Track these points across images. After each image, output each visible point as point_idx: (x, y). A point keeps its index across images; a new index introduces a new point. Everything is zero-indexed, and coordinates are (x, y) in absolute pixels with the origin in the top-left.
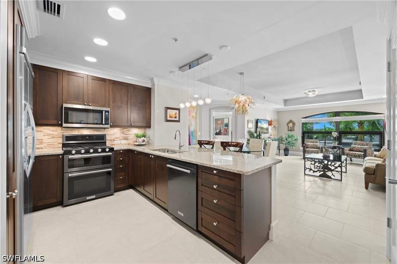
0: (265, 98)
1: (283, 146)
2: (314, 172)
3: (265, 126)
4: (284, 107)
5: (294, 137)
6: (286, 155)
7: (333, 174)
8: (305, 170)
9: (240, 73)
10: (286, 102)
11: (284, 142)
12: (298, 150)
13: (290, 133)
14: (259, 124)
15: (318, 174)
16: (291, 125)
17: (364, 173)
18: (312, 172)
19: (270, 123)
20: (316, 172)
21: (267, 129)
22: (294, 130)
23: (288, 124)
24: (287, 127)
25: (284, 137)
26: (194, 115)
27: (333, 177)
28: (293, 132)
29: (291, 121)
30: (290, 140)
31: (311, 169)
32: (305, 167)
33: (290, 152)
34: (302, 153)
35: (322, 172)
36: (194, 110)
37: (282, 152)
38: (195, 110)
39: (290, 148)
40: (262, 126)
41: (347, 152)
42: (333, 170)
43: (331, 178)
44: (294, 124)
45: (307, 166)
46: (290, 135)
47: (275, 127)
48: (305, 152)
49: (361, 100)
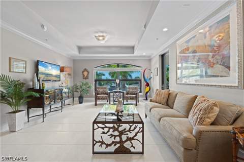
1: (77, 94)
2: (107, 145)
3: (54, 72)
4: (78, 54)
5: (88, 84)
6: (81, 103)
7: (132, 146)
8: (94, 145)
11: (78, 90)
12: (91, 97)
13: (85, 81)
15: (112, 148)
16: (86, 73)
17: (182, 149)
18: (104, 146)
19: (62, 70)
20: (110, 145)
21: (59, 77)
22: (88, 78)
23: (83, 72)
24: (82, 75)
25: (79, 84)
27: (132, 150)
28: (87, 80)
29: (86, 70)
30: (84, 87)
31: (102, 143)
32: (94, 140)
33: (84, 99)
34: (94, 99)
35: (118, 145)
37: (77, 99)
39: (84, 95)
40: (47, 72)
41: (125, 95)
42: (132, 139)
43: (130, 152)
44: (88, 72)
45: (97, 138)
46: (84, 83)
47: (69, 74)
48: (97, 99)
49: (132, 55)
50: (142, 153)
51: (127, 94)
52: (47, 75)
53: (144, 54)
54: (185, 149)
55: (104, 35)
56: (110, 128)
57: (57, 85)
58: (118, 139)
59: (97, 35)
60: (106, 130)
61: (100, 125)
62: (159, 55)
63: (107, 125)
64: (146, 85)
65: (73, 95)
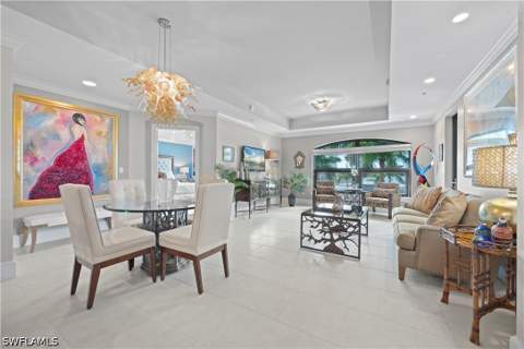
0: (250, 107)
1: (287, 192)
2: (316, 241)
3: (258, 159)
4: (288, 131)
5: (303, 177)
6: (291, 205)
7: (346, 247)
8: (302, 238)
9: (160, 21)
10: (291, 122)
11: (288, 186)
12: (307, 197)
13: (298, 172)
14: (246, 156)
15: (321, 246)
16: (300, 159)
18: (313, 241)
19: (267, 155)
20: (320, 241)
21: (263, 165)
22: (303, 168)
23: (295, 157)
24: (294, 162)
25: (289, 176)
26: (104, 129)
27: (346, 252)
28: (302, 170)
29: (299, 154)
30: (296, 181)
31: (311, 237)
32: (302, 233)
33: (296, 200)
35: (328, 243)
36: (103, 121)
37: (286, 200)
38: (107, 120)
39: (297, 193)
40: (252, 159)
41: (368, 198)
42: (346, 239)
43: (343, 254)
44: (304, 157)
45: (306, 232)
46: (297, 174)
47: (276, 162)
48: (315, 200)
49: (385, 121)
50: (359, 258)
51: (373, 196)
52: (251, 163)
53: (413, 117)
54: (402, 248)
55: (327, 99)
56: (319, 223)
57: (261, 176)
58: (328, 236)
59: (315, 102)
60: (315, 224)
61: (309, 218)
62: (447, 118)
63: (316, 219)
64: (420, 181)
65: (281, 192)
